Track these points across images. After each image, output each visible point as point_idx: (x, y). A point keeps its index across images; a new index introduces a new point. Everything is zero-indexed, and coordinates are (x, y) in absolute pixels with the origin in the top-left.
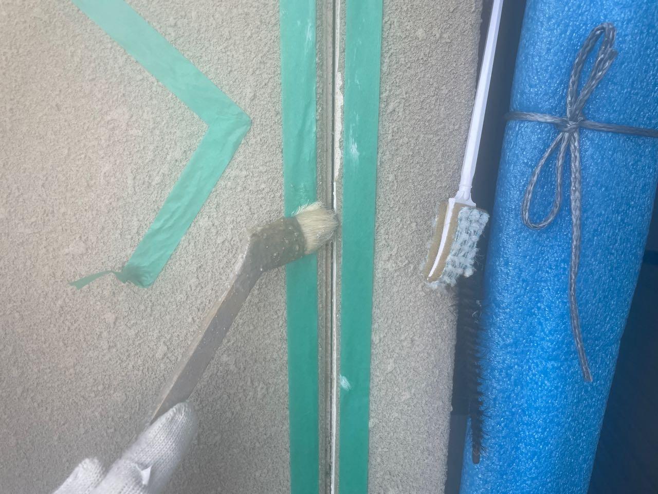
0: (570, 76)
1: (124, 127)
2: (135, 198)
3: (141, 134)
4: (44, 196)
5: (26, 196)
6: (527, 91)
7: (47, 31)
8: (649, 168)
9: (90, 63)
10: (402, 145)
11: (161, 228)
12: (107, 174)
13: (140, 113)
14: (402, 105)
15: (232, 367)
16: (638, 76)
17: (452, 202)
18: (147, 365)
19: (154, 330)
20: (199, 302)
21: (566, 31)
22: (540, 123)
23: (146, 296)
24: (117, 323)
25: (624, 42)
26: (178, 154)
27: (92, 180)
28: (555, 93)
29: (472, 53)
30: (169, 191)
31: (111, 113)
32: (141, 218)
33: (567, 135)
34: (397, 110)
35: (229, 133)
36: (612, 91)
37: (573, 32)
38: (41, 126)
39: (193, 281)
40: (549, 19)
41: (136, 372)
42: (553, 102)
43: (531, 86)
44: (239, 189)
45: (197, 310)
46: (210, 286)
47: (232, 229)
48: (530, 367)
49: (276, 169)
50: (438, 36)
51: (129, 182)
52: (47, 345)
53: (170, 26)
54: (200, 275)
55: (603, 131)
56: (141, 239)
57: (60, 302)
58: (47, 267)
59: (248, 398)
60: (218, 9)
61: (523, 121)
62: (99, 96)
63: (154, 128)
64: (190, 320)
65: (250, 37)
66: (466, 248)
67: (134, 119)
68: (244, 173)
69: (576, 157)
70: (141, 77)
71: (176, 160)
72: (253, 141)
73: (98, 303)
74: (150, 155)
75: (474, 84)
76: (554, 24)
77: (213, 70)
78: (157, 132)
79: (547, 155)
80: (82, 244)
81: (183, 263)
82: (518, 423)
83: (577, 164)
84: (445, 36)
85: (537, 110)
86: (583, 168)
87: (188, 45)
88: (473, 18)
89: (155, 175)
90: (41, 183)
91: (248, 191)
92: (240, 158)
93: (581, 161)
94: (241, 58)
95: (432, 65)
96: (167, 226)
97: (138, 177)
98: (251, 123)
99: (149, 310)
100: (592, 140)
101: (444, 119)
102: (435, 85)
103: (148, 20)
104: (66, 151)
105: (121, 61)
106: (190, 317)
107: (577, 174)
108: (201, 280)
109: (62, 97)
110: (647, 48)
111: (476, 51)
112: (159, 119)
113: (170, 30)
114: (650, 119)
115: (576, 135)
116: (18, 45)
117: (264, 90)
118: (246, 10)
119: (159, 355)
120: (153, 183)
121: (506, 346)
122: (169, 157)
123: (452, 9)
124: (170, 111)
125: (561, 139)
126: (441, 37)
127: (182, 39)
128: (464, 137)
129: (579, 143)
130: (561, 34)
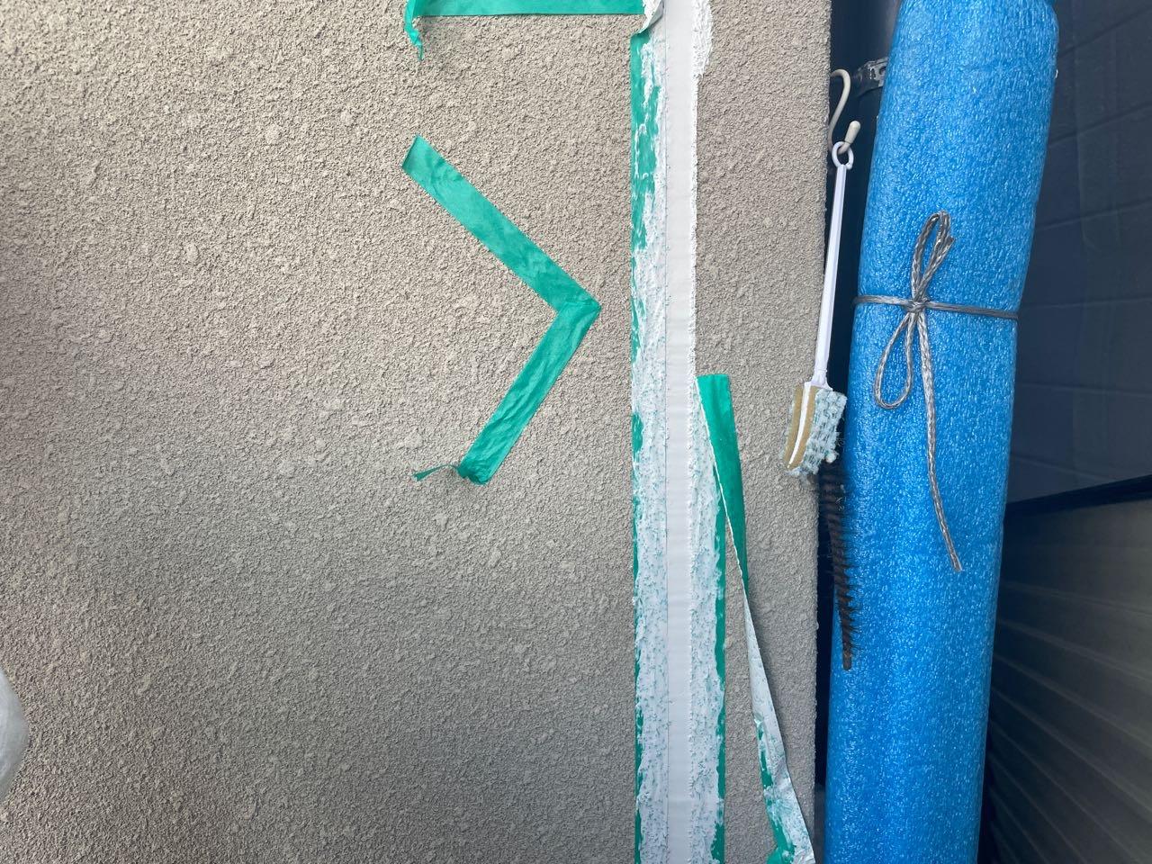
0: (912, 260)
1: (472, 315)
2: (478, 387)
3: (489, 321)
4: (384, 386)
5: (364, 387)
6: (872, 275)
7: (402, 222)
8: (1002, 348)
9: (443, 252)
10: (753, 330)
11: (502, 419)
12: (450, 363)
13: (489, 300)
14: (751, 290)
15: (571, 576)
16: (978, 259)
17: (808, 386)
18: (476, 576)
19: (488, 532)
20: (538, 499)
21: (905, 219)
22: (887, 305)
23: (482, 494)
24: (448, 525)
25: (960, 227)
26: (525, 341)
27: (434, 369)
28: (899, 276)
29: (819, 239)
30: (514, 379)
31: (460, 301)
32: (482, 409)
33: (913, 315)
34: (747, 294)
35: (577, 319)
36: (953, 273)
37: (911, 219)
38: (388, 315)
39: (533, 476)
40: (888, 208)
41: (464, 583)
42: (898, 284)
43: (876, 271)
44: (585, 375)
45: (535, 509)
46: (550, 482)
47: (577, 419)
48: (896, 563)
49: (624, 355)
50: (785, 224)
51: (473, 370)
52: (368, 552)
53: (525, 217)
54: (541, 469)
55: (949, 311)
56: (481, 431)
57: (387, 503)
58: (378, 463)
59: (589, 613)
60: (571, 201)
61: (870, 304)
62: (450, 284)
63: (502, 316)
64: (527, 521)
65: (602, 227)
66: (826, 431)
67: (483, 306)
68: (591, 359)
69: (924, 337)
70: (493, 266)
71: (523, 348)
72: (601, 327)
73: (430, 502)
74: (496, 343)
75: (822, 269)
76: (893, 213)
77: (564, 258)
78: (505, 319)
79: (895, 334)
80: (418, 437)
81: (523, 456)
82: (888, 630)
83: (926, 343)
84: (791, 224)
85: (884, 293)
86: (933, 348)
87: (540, 236)
88: (819, 208)
89: (499, 362)
90: (381, 371)
91: (594, 378)
92: (586, 344)
93: (929, 340)
94: (593, 246)
95: (780, 252)
96: (509, 416)
97: (482, 365)
98: (600, 309)
99: (484, 509)
100: (938, 320)
101: (794, 303)
102: (783, 270)
103: (502, 212)
104: (411, 339)
105: (473, 250)
106: (528, 517)
107: (928, 355)
108: (542, 476)
109: (412, 285)
110: (984, 233)
111: (823, 238)
112: (507, 306)
113: (523, 221)
114: (997, 300)
115: (923, 316)
116: (371, 234)
117: (613, 277)
118: (598, 202)
119: (491, 562)
120: (498, 372)
121: (869, 538)
122: (515, 345)
123: (797, 200)
124: (519, 298)
125: (908, 320)
126: (788, 225)
127: (535, 230)
128: (815, 320)
129: (926, 323)
130: (900, 222)
